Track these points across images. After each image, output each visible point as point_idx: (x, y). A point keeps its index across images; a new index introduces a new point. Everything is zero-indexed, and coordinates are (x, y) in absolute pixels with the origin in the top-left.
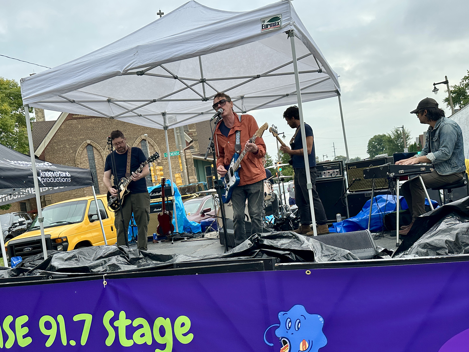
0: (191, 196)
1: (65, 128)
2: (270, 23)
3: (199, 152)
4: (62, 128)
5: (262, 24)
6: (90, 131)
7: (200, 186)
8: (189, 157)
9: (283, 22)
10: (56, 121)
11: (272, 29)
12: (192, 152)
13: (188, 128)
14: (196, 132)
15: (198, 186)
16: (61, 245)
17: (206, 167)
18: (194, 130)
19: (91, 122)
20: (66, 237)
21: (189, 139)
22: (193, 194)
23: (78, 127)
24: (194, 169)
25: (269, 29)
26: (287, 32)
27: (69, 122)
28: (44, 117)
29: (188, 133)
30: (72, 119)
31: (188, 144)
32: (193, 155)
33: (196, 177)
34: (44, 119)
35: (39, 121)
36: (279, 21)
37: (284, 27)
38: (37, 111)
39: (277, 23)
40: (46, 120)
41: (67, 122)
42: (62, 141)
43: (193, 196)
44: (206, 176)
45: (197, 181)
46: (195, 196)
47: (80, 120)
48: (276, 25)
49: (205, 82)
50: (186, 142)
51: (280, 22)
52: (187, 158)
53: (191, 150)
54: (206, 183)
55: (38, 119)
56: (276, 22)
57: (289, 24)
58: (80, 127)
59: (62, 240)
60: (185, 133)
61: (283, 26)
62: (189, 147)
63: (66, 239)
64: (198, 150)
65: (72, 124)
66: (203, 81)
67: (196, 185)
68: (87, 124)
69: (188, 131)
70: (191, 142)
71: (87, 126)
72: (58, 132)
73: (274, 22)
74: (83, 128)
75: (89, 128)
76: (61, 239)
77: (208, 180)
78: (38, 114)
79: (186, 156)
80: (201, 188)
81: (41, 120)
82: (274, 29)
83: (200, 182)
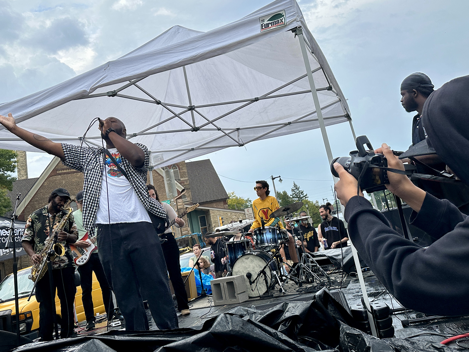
0: (183, 250)
1: (48, 185)
2: (271, 22)
3: (192, 201)
4: (45, 184)
5: (261, 23)
6: (74, 186)
7: (194, 238)
8: (181, 207)
9: (288, 19)
10: (38, 178)
11: (274, 27)
12: (184, 202)
13: (180, 177)
14: (188, 181)
15: (192, 237)
16: (24, 322)
17: (200, 217)
18: (186, 179)
19: (77, 177)
20: (30, 312)
21: (181, 188)
22: (186, 248)
23: (62, 183)
24: (186, 219)
25: (270, 28)
26: (294, 30)
27: (53, 178)
28: (27, 174)
29: (179, 182)
30: (56, 175)
31: (179, 193)
32: (185, 204)
33: (189, 229)
34: (27, 177)
35: (21, 179)
36: (282, 18)
37: (289, 24)
38: (20, 169)
39: (280, 21)
40: (29, 178)
41: (51, 178)
42: (44, 198)
43: (186, 250)
44: (200, 228)
45: (190, 232)
46: (189, 250)
47: (65, 175)
48: (279, 23)
49: (193, 109)
50: (178, 191)
51: (284, 18)
52: (179, 208)
53: (183, 199)
54: (200, 233)
55: (20, 177)
56: (279, 19)
57: (295, 20)
58: (64, 182)
59: (26, 316)
60: (176, 182)
61: (287, 22)
62: (181, 196)
63: (30, 314)
64: (191, 199)
65: (56, 180)
66: (191, 108)
67: (190, 237)
68: (72, 179)
69: (179, 180)
70: (183, 191)
71: (72, 181)
72: (40, 189)
73: (276, 20)
74: (67, 183)
75: (74, 183)
76: (24, 315)
77: (202, 231)
78: (21, 172)
79: (178, 206)
80: (195, 241)
81: (23, 178)
82: (276, 27)
83: (194, 233)
